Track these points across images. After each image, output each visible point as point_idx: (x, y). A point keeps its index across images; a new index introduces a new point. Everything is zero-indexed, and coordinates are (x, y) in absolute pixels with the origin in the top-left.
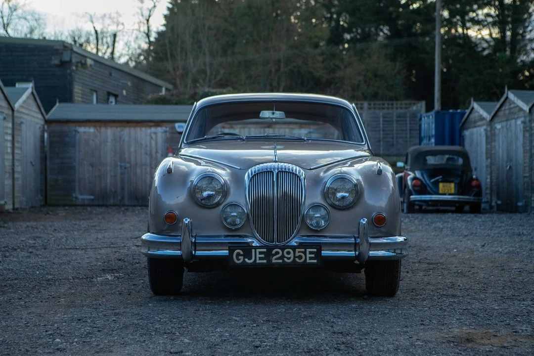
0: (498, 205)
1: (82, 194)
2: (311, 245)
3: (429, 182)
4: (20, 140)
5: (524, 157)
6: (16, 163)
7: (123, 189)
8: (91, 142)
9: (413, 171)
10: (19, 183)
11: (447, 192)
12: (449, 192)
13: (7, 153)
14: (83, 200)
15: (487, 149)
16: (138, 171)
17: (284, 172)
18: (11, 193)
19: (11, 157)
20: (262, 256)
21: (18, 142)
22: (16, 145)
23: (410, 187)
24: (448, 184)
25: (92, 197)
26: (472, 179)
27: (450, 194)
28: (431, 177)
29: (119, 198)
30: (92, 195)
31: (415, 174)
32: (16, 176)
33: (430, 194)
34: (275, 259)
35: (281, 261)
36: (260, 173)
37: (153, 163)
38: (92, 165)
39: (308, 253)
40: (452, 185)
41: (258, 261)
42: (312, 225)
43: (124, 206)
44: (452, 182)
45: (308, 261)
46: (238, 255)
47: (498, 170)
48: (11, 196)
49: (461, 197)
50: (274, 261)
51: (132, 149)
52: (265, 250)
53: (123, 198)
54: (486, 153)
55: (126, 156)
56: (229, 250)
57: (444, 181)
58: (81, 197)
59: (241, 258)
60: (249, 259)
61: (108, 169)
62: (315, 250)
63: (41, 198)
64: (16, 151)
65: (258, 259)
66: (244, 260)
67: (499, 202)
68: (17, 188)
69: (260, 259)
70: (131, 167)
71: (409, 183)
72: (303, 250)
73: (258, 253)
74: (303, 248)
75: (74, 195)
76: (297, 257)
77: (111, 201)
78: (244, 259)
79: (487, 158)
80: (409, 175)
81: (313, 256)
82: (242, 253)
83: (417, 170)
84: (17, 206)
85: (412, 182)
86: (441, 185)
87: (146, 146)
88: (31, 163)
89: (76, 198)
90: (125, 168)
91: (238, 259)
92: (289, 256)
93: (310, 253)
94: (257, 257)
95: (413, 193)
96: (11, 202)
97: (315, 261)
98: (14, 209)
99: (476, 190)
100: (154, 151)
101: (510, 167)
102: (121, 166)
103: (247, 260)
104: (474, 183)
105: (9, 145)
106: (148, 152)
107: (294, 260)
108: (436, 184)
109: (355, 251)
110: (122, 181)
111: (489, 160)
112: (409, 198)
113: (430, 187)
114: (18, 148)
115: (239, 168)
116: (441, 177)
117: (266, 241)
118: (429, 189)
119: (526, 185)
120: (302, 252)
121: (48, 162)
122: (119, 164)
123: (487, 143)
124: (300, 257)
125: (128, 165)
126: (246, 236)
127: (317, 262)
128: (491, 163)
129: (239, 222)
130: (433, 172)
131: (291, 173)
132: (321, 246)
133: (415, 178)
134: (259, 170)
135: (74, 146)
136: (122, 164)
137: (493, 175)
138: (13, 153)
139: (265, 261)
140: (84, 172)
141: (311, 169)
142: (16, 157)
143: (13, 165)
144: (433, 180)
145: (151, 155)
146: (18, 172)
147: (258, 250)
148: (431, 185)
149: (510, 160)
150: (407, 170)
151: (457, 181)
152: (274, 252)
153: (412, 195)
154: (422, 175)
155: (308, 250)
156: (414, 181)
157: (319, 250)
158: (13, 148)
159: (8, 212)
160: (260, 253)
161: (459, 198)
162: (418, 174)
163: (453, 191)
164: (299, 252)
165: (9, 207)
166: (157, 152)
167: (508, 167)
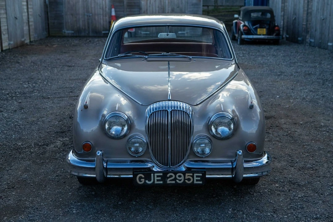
0: (287, 38)
1: (67, 30)
2: (198, 170)
3: (252, 28)
4: (31, 3)
5: (303, 14)
6: (30, 17)
7: (89, 27)
8: (71, 2)
9: (243, 21)
10: (32, 27)
11: (262, 33)
12: (263, 34)
13: (24, 12)
14: (68, 33)
15: (282, 6)
16: (96, 17)
17: (177, 110)
18: (28, 33)
19: (26, 14)
20: (159, 178)
21: (30, 5)
22: (29, 6)
23: (242, 30)
24: (262, 29)
25: (73, 32)
26: (275, 26)
27: (263, 35)
28: (253, 25)
29: (87, 32)
30: (73, 30)
31: (244, 23)
32: (31, 24)
33: (252, 34)
34: (170, 181)
35: (174, 182)
36: (157, 111)
37: (104, 14)
38: (72, 15)
39: (195, 176)
40: (265, 30)
41: (156, 182)
42: (198, 153)
43: (89, 37)
44: (265, 28)
45: (195, 182)
46: (140, 178)
47: (288, 18)
48: (28, 35)
49: (269, 36)
50: (168, 182)
51: (93, 6)
52: (161, 174)
53: (89, 32)
54: (282, 9)
55: (90, 10)
56: (133, 175)
57: (260, 27)
58: (67, 32)
59: (143, 180)
60: (149, 181)
61: (81, 17)
62: (201, 175)
63: (46, 33)
64: (30, 10)
65: (156, 180)
66: (145, 182)
67: (288, 36)
68: (31, 30)
69: (158, 180)
70: (92, 16)
71: (241, 28)
72: (191, 174)
73: (156, 177)
74: (191, 173)
75: (63, 31)
76: (186, 179)
77: (83, 34)
78: (145, 180)
79: (282, 11)
80: (241, 23)
81: (199, 178)
82: (143, 176)
83: (246, 21)
84: (32, 40)
85: (243, 28)
86: (259, 30)
87: (100, 4)
88: (39, 15)
89: (65, 32)
90: (90, 16)
91: (140, 180)
92: (180, 179)
93: (197, 176)
94: (155, 180)
95: (244, 34)
96: (28, 38)
97: (201, 182)
98: (30, 42)
99: (277, 32)
100: (104, 7)
101: (295, 18)
102: (87, 15)
103: (147, 181)
104: (276, 28)
105: (25, 7)
106: (101, 8)
107: (184, 181)
108: (256, 29)
109: (232, 175)
110: (88, 23)
111: (283, 13)
112: (241, 37)
113: (252, 30)
114: (31, 8)
115: (141, 104)
116: (259, 25)
117: (163, 165)
118: (252, 31)
119: (303, 29)
120: (191, 176)
121: (49, 13)
122: (86, 14)
123: (282, 3)
124: (189, 180)
125: (91, 15)
126: (147, 162)
127: (203, 183)
128: (284, 14)
129: (141, 151)
130: (255, 22)
131: (182, 111)
132: (205, 172)
133: (244, 26)
134: (156, 109)
135: (62, 4)
136: (88, 14)
137: (285, 21)
138: (28, 12)
139: (161, 182)
140: (68, 19)
141: (197, 105)
142: (30, 13)
143: (28, 18)
144: (254, 27)
145: (103, 9)
146: (32, 21)
147: (156, 174)
148: (253, 29)
149: (295, 14)
150: (240, 20)
151: (267, 27)
152: (168, 175)
153: (243, 35)
154: (249, 24)
155: (195, 175)
156: (244, 28)
157: (204, 174)
158: (28, 8)
159: (27, 44)
160: (158, 176)
161: (268, 37)
162: (247, 24)
163: (265, 33)
164: (188, 176)
165: (27, 41)
166: (106, 7)
167: (294, 18)
